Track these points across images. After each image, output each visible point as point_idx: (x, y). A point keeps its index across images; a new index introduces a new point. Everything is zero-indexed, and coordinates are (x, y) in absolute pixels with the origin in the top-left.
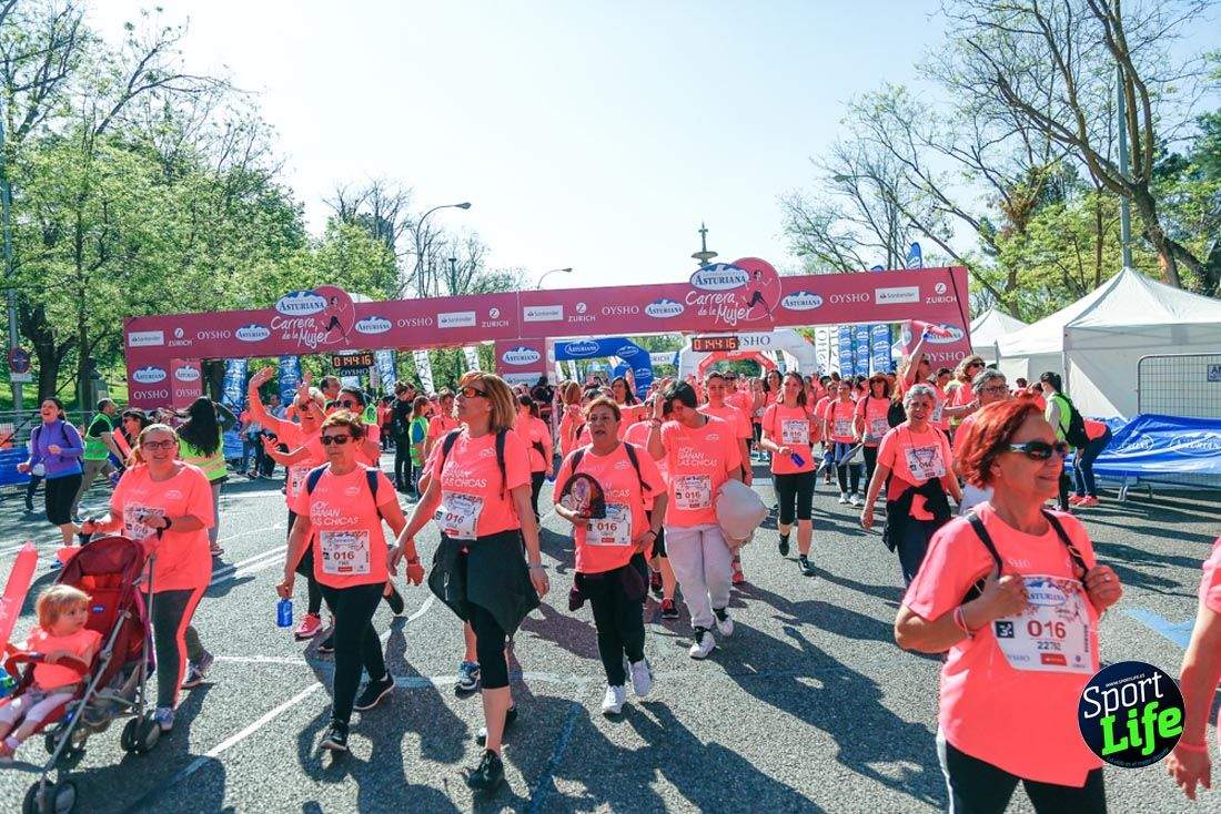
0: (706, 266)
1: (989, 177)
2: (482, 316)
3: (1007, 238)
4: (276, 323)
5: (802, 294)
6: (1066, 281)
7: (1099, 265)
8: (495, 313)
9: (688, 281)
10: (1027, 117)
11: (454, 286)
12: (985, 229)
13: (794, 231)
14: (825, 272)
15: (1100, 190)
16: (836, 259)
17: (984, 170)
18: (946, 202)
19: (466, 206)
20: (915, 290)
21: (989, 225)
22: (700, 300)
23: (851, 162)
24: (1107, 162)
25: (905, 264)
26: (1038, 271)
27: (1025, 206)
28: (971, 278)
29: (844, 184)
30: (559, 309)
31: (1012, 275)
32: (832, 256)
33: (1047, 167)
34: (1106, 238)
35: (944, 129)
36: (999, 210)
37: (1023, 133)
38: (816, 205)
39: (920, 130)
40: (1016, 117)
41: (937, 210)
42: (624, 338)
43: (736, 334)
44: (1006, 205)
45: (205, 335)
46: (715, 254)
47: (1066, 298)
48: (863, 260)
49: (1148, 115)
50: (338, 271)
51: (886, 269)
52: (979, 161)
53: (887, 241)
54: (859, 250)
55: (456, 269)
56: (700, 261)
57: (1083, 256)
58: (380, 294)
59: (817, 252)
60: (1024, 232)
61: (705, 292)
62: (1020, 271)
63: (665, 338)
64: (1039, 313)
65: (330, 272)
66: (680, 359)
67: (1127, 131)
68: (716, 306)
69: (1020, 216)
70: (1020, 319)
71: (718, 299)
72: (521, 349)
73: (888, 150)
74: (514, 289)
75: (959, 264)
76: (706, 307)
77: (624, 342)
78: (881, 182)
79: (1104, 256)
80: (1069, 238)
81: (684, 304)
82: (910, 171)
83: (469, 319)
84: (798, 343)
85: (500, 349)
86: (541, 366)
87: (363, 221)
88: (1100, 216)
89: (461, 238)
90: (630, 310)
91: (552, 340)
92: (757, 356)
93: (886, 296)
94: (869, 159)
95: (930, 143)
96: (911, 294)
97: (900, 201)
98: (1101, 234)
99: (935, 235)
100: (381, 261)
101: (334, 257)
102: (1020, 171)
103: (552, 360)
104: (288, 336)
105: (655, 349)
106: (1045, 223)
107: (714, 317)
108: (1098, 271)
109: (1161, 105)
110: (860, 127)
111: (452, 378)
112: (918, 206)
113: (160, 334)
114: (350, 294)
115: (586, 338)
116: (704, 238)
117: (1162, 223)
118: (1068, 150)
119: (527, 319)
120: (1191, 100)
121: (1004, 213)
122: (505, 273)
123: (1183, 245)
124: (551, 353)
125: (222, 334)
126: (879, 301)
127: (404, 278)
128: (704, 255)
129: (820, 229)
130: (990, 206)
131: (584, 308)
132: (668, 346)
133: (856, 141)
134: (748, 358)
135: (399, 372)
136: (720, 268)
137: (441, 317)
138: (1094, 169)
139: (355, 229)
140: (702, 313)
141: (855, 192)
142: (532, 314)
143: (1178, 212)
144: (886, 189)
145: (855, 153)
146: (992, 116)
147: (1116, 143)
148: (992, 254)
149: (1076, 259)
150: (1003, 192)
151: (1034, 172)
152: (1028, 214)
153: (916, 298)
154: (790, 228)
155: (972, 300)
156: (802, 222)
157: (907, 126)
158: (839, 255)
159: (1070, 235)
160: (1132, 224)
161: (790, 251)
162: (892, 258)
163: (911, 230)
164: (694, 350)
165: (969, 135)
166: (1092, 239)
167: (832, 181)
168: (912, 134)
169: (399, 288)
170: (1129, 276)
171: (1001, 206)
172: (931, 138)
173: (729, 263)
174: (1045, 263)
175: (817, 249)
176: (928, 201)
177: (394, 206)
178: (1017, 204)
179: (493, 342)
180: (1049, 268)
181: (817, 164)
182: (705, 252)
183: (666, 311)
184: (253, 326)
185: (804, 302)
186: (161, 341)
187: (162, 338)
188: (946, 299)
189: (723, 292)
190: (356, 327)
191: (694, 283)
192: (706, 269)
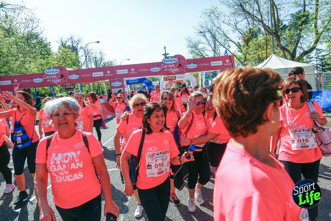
0: (166, 57)
1: (239, 31)
2: (105, 73)
3: (244, 47)
4: (45, 77)
5: (192, 64)
6: (259, 58)
7: (267, 54)
8: (109, 72)
9: (161, 61)
10: (248, 15)
11: (96, 65)
13: (189, 47)
14: (198, 58)
15: (266, 34)
16: (201, 54)
17: (238, 29)
18: (228, 38)
19: (98, 42)
20: (221, 62)
21: (239, 44)
22: (165, 67)
23: (204, 28)
24: (268, 27)
25: (218, 55)
26: (252, 56)
27: (248, 39)
28: (235, 58)
29: (202, 34)
30: (127, 70)
31: (245, 57)
33: (253, 28)
34: (268, 47)
35: (227, 18)
36: (242, 40)
37: (247, 19)
38: (195, 40)
39: (221, 19)
40: (245, 15)
41: (226, 40)
42: (145, 78)
43: (175, 75)
44: (243, 39)
45: (23, 81)
46: (168, 54)
47: (259, 63)
48: (208, 54)
49: (277, 14)
50: (63, 62)
51: (214, 56)
52: (236, 27)
53: (213, 49)
54: (207, 52)
55: (97, 60)
56: (165, 56)
57: (263, 52)
58: (75, 68)
59: (195, 53)
60: (248, 46)
61: (166, 64)
62: (247, 56)
63: (156, 77)
65: (60, 62)
66: (160, 83)
67: (273, 18)
68: (169, 68)
69: (247, 41)
71: (170, 66)
72: (117, 82)
73: (213, 24)
74: (114, 65)
75: (232, 55)
76: (167, 68)
77: (145, 79)
78: (211, 33)
79: (268, 51)
81: (161, 68)
82: (219, 30)
83: (101, 74)
84: (191, 78)
85: (111, 82)
86: (123, 86)
87: (69, 47)
88: (266, 41)
89: (97, 52)
90: (146, 70)
91: (125, 79)
92: (181, 81)
93: (214, 64)
94: (208, 27)
95: (224, 22)
96: (220, 63)
97: (217, 38)
98: (267, 46)
99: (226, 48)
100: (75, 58)
101: (61, 58)
102: (246, 29)
103: (125, 85)
104: (49, 81)
105: (154, 81)
106: (253, 43)
107: (169, 71)
108: (267, 55)
109: (281, 11)
110: (206, 18)
111: (98, 91)
112: (221, 40)
113: (10, 81)
115: (135, 78)
116: (165, 50)
117: (282, 42)
118: (258, 24)
119: (118, 73)
120: (287, 10)
121: (243, 41)
122: (111, 61)
123: (287, 48)
124: (125, 83)
125: (29, 81)
126: (212, 65)
127: (82, 63)
128: (165, 54)
129: (196, 46)
130: (240, 39)
131: (134, 70)
132: (157, 80)
133: (205, 22)
134: (179, 82)
135: (82, 90)
136: (170, 58)
137: (93, 74)
138: (265, 29)
139: (67, 50)
140: (166, 70)
141: (205, 36)
142: (119, 72)
143: (285, 39)
144: (213, 35)
145: (204, 25)
146: (239, 15)
147: (270, 22)
148: (240, 52)
149: (261, 52)
150: (242, 35)
151: (250, 29)
152: (249, 41)
153: (221, 64)
155: (236, 64)
156: (191, 44)
157: (218, 18)
158: (201, 53)
159: (259, 46)
160: (274, 43)
161: (188, 52)
162: (215, 54)
163: (220, 46)
164: (164, 80)
165: (233, 20)
166: (265, 47)
167: (199, 33)
168: (219, 20)
169: (80, 66)
170: (274, 56)
171: (242, 39)
172: (224, 21)
173: (172, 56)
174: (253, 54)
175: (196, 52)
176: (224, 38)
177: (77, 43)
178: (246, 38)
179: (109, 80)
180: (254, 55)
181: (195, 29)
182: (166, 54)
183: (156, 70)
184: (38, 78)
185: (193, 66)
186: (10, 84)
187: (11, 82)
188: (229, 64)
189: (171, 64)
190: (69, 77)
191: (163, 62)
192: (166, 58)
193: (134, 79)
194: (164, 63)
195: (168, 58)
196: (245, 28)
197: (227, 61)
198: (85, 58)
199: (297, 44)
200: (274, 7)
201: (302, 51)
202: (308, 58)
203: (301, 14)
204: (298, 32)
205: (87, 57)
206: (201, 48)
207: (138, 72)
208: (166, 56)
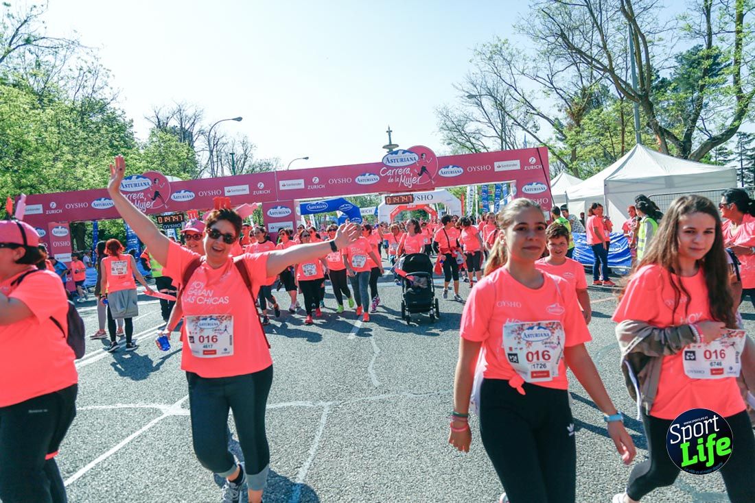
0: (391, 152)
1: (558, 93)
2: (253, 187)
3: (570, 129)
5: (451, 167)
6: (605, 155)
7: (623, 144)
8: (261, 185)
9: (381, 161)
10: (579, 56)
11: (234, 169)
12: (557, 125)
13: (445, 130)
14: (464, 153)
15: (622, 98)
16: (471, 146)
17: (556, 89)
18: (534, 109)
19: (239, 119)
20: (518, 162)
21: (560, 123)
22: (389, 173)
23: (477, 86)
24: (625, 83)
25: (512, 148)
26: (587, 149)
27: (580, 110)
28: (550, 155)
29: (473, 100)
30: (302, 181)
31: (574, 151)
32: (468, 144)
33: (591, 86)
34: (626, 129)
35: (531, 64)
36: (565, 113)
37: (577, 66)
38: (457, 113)
39: (517, 65)
40: (572, 56)
41: (529, 114)
42: (343, 199)
43: (412, 193)
44: (569, 110)
45: (71, 206)
46: (397, 146)
47: (605, 165)
48: (486, 146)
49: (647, 53)
50: (159, 162)
51: (500, 150)
52: (552, 84)
53: (500, 134)
54: (484, 140)
55: (235, 159)
56: (388, 150)
57: (614, 139)
59: (458, 142)
60: (579, 125)
61: (392, 168)
62: (578, 149)
63: (368, 198)
64: (590, 174)
65: (153, 163)
66: (378, 211)
67: (636, 64)
68: (399, 176)
69: (577, 116)
70: (579, 178)
71: (400, 172)
72: (279, 207)
73: (499, 78)
74: (272, 170)
75: (543, 146)
76: (394, 177)
77: (344, 201)
78: (495, 99)
79: (626, 139)
80: (605, 128)
81: (379, 175)
82: (512, 91)
84: (449, 199)
85: (266, 208)
86: (292, 218)
87: (173, 131)
88: (622, 114)
89: (237, 140)
90: (346, 180)
91: (298, 202)
92: (426, 207)
93: (500, 166)
94: (488, 85)
95: (523, 73)
96: (515, 165)
97: (507, 109)
98: (623, 124)
99: (530, 130)
100: (186, 155)
101: (155, 154)
102: (576, 89)
103: (299, 214)
105: (363, 206)
106: (591, 119)
107: (398, 183)
108: (623, 147)
109: (655, 48)
110: (482, 64)
112: (518, 113)
113: (40, 206)
114: (167, 177)
115: (321, 198)
116: (390, 136)
117: (658, 119)
118: (603, 76)
119: (282, 188)
120: (670, 45)
121: (568, 115)
122: (266, 161)
123: (670, 131)
124: (298, 209)
125: (83, 205)
126: (497, 169)
127: (201, 166)
128: (390, 147)
129: (460, 128)
130: (560, 111)
131: (318, 180)
132: (371, 203)
133: (480, 72)
134: (420, 208)
136: (400, 153)
137: (226, 189)
138: (618, 87)
139: (169, 136)
140: (390, 180)
141: (480, 105)
142: (285, 185)
143: (666, 111)
144: (499, 102)
145: (479, 81)
146: (558, 56)
147: (630, 71)
148: (562, 140)
149: (610, 141)
150: (566, 102)
151: (584, 89)
152: (581, 115)
153: (518, 167)
154: (442, 128)
155: (551, 168)
156: (449, 123)
157: (509, 63)
158: (472, 144)
159: (606, 126)
160: (641, 119)
161: (442, 141)
162: (504, 145)
163: (514, 127)
164: (386, 204)
165: (546, 68)
166: (618, 129)
167: (466, 98)
168: (513, 68)
169: (198, 172)
170: (640, 149)
171: (566, 110)
172: (523, 70)
173: (406, 149)
174: (593, 144)
175: (459, 140)
176: (523, 109)
177: (192, 120)
178: (575, 109)
179: (261, 204)
180: (595, 147)
181: (457, 88)
182: (390, 144)
183: (368, 180)
184: (103, 199)
185: (452, 171)
186: (41, 211)
187: (41, 209)
188: (536, 167)
189: (403, 167)
190: (172, 197)
191: (385, 162)
192: (392, 154)
193: (319, 202)
194: (388, 164)
195: (396, 153)
196: (572, 86)
197: (530, 161)
198: (208, 154)
199: (694, 121)
200: (640, 39)
201: (706, 138)
202: (720, 154)
203: (701, 54)
204: (695, 95)
205: (214, 153)
206: (472, 131)
207: (328, 185)
208: (391, 150)
